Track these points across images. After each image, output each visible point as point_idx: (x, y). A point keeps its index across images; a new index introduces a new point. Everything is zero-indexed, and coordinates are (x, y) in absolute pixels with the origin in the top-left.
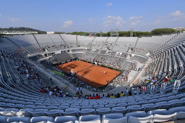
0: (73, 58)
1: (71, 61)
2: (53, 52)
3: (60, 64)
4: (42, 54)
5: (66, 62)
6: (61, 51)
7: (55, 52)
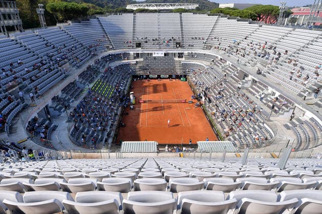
0: (179, 72)
1: (170, 77)
2: (149, 52)
3: (148, 77)
4: (130, 52)
5: (159, 77)
6: (163, 52)
7: (153, 52)
